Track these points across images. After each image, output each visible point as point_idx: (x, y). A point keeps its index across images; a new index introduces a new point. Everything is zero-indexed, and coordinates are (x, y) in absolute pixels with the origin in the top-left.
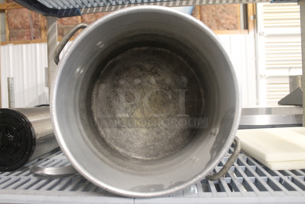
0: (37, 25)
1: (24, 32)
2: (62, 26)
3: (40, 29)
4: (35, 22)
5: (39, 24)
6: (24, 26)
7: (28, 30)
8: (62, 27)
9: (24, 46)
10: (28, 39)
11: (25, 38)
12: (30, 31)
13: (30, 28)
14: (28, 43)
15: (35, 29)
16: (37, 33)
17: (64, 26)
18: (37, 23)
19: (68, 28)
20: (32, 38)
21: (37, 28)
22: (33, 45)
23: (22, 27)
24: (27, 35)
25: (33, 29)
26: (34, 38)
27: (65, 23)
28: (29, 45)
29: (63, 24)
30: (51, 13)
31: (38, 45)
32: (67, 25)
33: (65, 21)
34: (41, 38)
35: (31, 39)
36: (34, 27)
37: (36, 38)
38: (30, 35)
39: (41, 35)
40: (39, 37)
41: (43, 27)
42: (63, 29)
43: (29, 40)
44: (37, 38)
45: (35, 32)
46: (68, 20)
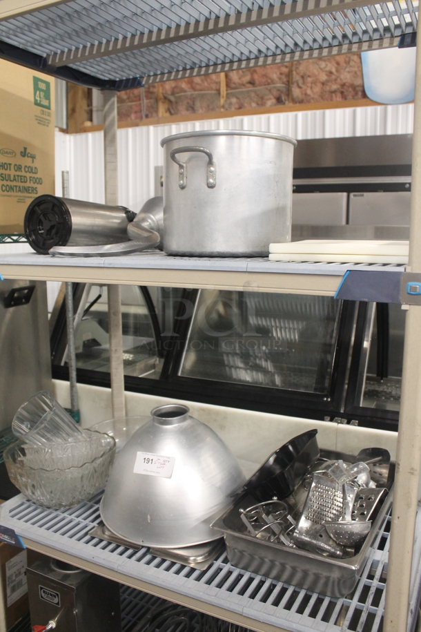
0: (152, 93)
1: (131, 107)
2: (193, 92)
3: (157, 101)
4: (149, 88)
5: (155, 90)
6: (131, 95)
7: (138, 103)
8: (192, 95)
9: (130, 130)
10: (136, 118)
11: (133, 116)
12: (140, 104)
13: (140, 100)
14: (137, 125)
15: (148, 101)
16: (152, 107)
17: (196, 92)
18: (151, 89)
19: (202, 96)
20: (144, 117)
21: (151, 98)
22: (144, 128)
23: (128, 98)
24: (136, 112)
25: (145, 101)
26: (147, 116)
27: (198, 87)
28: (138, 129)
29: (194, 89)
30: (107, 86)
31: (151, 128)
32: (201, 90)
33: (198, 84)
34: (157, 115)
35: (141, 118)
36: (147, 98)
37: (150, 115)
38: (141, 111)
39: (157, 112)
40: (154, 114)
41: (161, 96)
42: (194, 98)
43: (138, 121)
44: (152, 116)
45: (148, 106)
46: (202, 81)
